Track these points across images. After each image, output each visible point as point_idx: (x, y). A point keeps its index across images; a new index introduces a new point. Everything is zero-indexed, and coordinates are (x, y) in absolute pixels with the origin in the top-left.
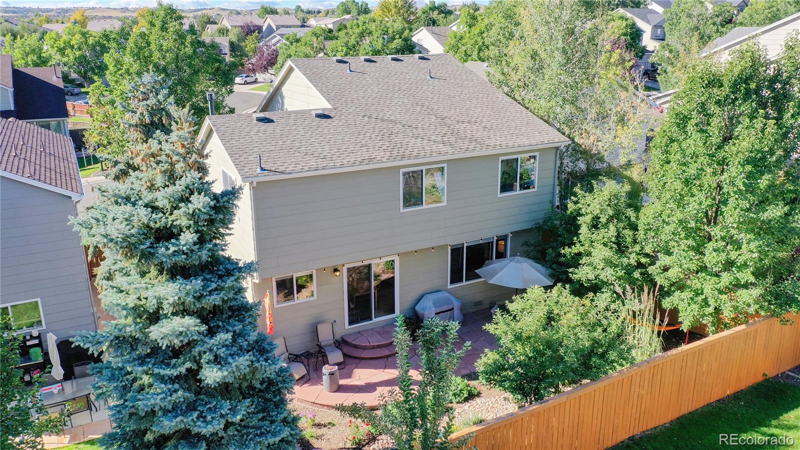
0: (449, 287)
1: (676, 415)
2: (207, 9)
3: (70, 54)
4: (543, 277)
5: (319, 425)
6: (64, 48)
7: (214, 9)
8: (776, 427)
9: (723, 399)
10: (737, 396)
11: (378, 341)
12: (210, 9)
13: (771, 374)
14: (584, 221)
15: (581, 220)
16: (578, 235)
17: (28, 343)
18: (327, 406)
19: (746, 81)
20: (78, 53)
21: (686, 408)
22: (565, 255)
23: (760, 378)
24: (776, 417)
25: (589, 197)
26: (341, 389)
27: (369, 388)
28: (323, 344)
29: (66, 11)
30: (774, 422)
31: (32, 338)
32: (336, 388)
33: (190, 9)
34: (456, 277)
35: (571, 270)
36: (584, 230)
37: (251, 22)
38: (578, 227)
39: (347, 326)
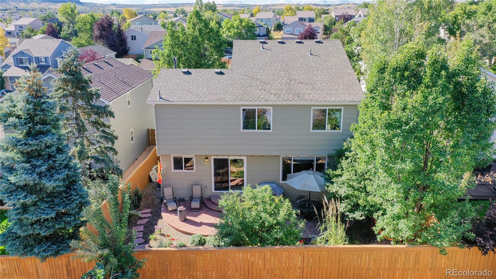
0: (281, 182)
2: (345, 4)
3: (232, 31)
5: (163, 235)
6: (230, 28)
7: (349, 4)
12: (347, 4)
18: (174, 227)
20: (236, 30)
26: (185, 221)
28: (194, 196)
29: (267, 6)
32: (183, 220)
33: (335, 4)
37: (346, 13)
39: (213, 191)
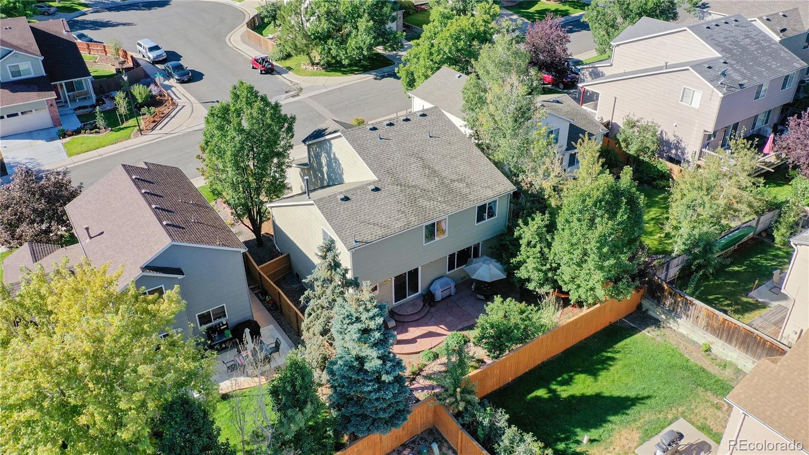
0: (447, 273)
1: (564, 349)
4: (500, 272)
8: (610, 352)
9: (587, 338)
10: (594, 336)
11: (411, 311)
13: (613, 321)
14: (523, 242)
15: (521, 241)
16: (520, 251)
17: (222, 328)
19: (600, 201)
21: (569, 345)
22: (512, 263)
23: (608, 324)
24: (611, 347)
25: (525, 229)
26: (398, 343)
27: (413, 341)
30: (610, 350)
31: (223, 325)
34: (451, 267)
35: (516, 272)
36: (523, 248)
38: (520, 246)
39: (394, 303)
